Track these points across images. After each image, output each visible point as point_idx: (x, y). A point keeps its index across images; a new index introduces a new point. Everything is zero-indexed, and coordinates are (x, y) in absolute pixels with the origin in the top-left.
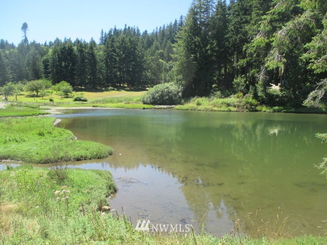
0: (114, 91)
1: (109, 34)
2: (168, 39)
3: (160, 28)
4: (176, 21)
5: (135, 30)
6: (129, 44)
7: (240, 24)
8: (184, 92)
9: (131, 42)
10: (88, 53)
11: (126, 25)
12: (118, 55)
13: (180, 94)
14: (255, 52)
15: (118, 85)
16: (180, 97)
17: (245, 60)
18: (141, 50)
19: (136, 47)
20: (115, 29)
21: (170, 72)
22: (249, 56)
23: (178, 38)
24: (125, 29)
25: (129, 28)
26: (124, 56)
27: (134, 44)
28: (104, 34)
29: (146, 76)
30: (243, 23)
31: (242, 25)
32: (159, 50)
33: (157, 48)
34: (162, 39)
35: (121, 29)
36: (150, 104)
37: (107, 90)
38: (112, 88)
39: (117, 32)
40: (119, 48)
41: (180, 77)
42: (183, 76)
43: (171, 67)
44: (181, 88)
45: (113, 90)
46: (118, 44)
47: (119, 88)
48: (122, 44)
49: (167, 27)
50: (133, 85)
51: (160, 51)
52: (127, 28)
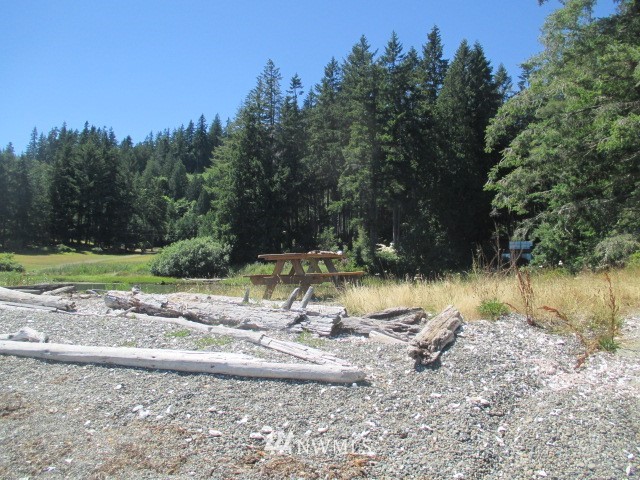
0: (71, 253)
1: (50, 138)
2: (176, 156)
3: (160, 134)
4: (191, 124)
5: (106, 134)
6: (103, 161)
7: (325, 142)
8: (233, 255)
9: (107, 159)
10: (14, 174)
11: (87, 123)
12: (79, 183)
13: (227, 258)
14: (357, 190)
15: (75, 241)
16: (226, 264)
17: (341, 203)
18: (127, 174)
19: (118, 168)
20: (64, 129)
21: (181, 219)
22: (347, 196)
23: (217, 157)
24: (86, 131)
25: (93, 129)
26: (92, 184)
27: (113, 162)
28: (39, 136)
29: (135, 225)
30: (329, 141)
31: (328, 144)
32: (158, 176)
33: (155, 173)
34: (164, 157)
35: (77, 131)
36: (170, 276)
37: (55, 251)
38: (66, 247)
39: (68, 137)
40: (80, 169)
41: (227, 227)
42: (232, 226)
43: (183, 211)
44: (228, 247)
45: (68, 251)
46: (79, 160)
47: (80, 249)
48: (89, 160)
49: (175, 134)
50: (108, 243)
51: (161, 178)
52: (89, 129)
